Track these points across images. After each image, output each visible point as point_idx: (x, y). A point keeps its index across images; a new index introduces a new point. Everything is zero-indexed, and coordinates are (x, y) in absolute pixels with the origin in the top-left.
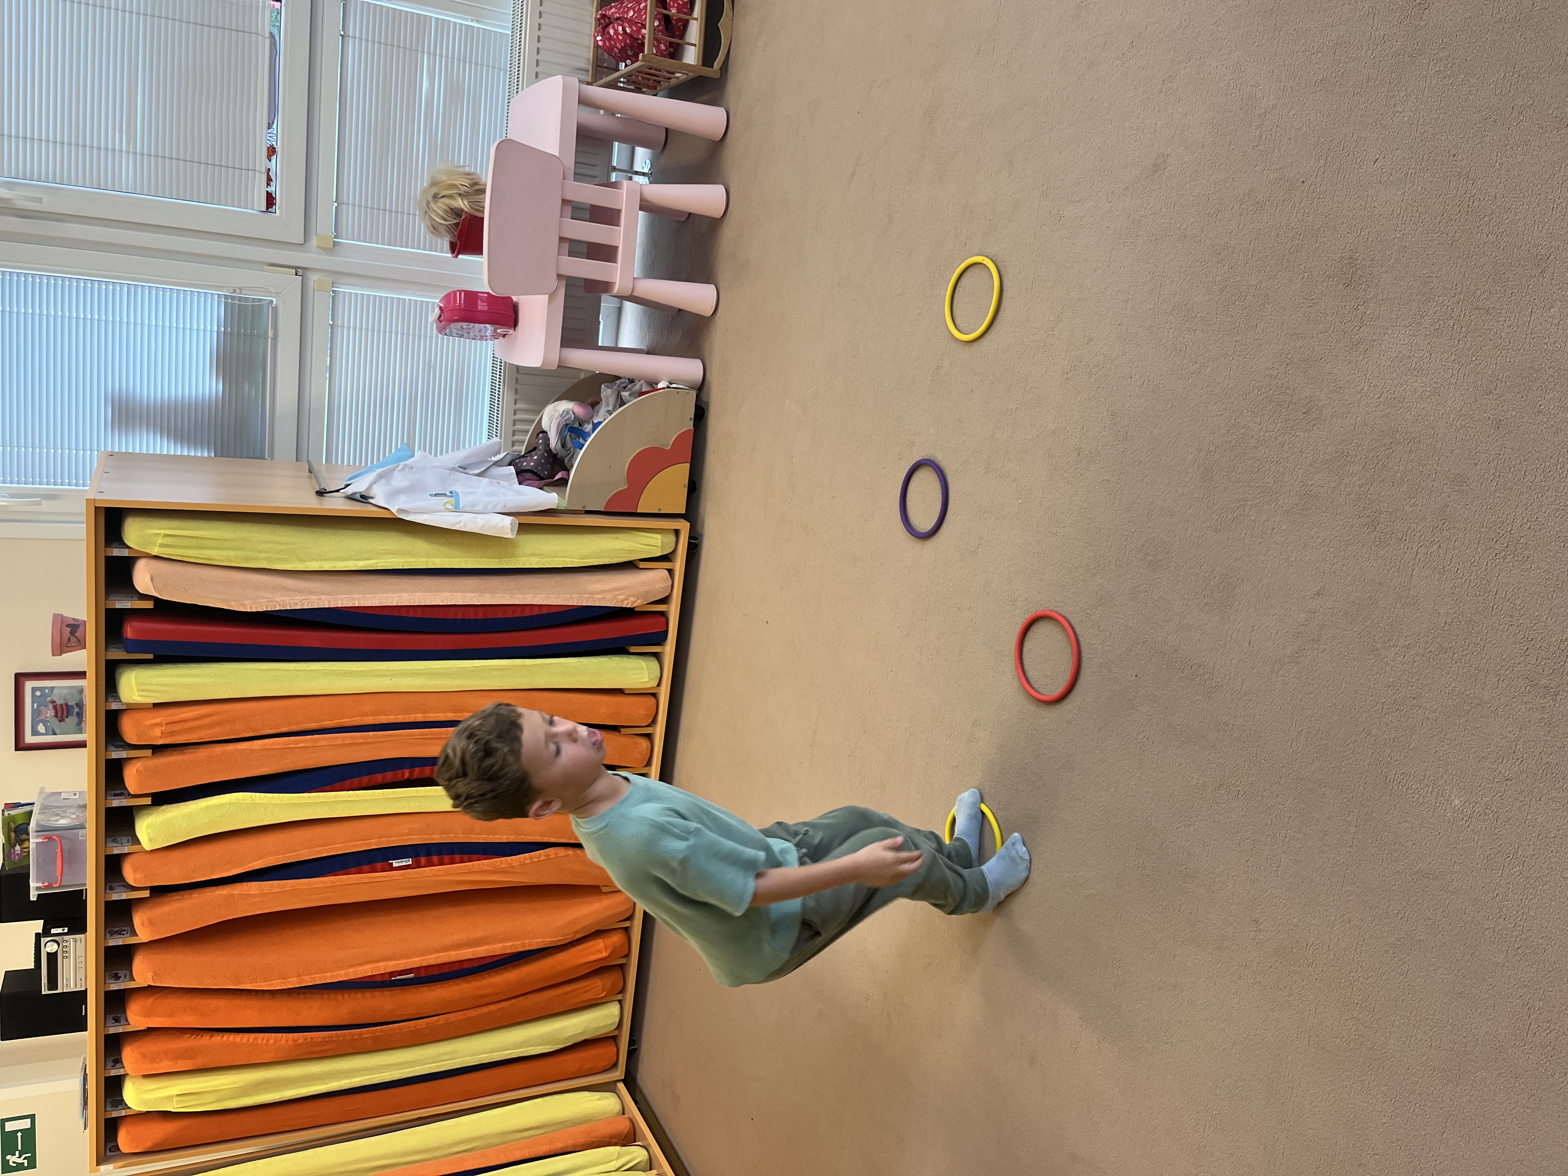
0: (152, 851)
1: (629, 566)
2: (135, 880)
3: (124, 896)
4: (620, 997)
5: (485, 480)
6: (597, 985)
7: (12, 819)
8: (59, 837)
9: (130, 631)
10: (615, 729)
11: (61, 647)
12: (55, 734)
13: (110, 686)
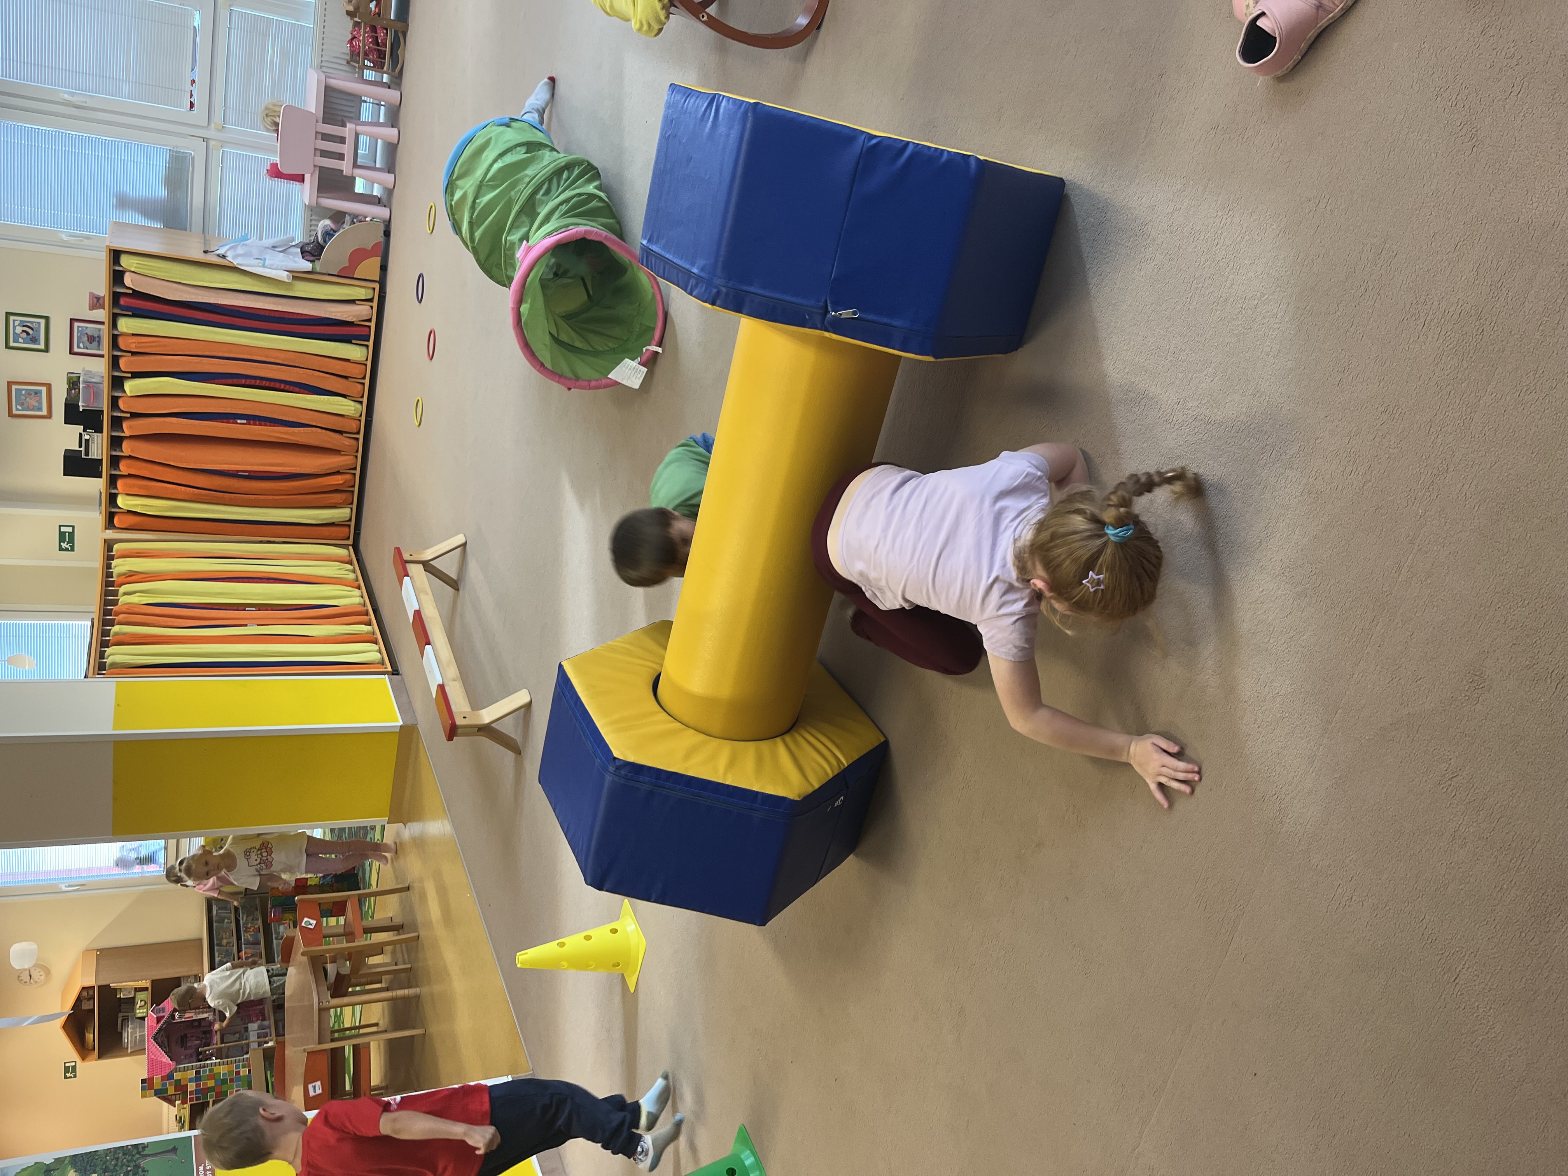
0: (131, 396)
1: (352, 302)
2: (124, 407)
3: (119, 414)
4: (351, 506)
5: (282, 254)
6: (338, 498)
7: (71, 378)
8: (93, 386)
9: (123, 301)
10: (346, 377)
11: (93, 307)
12: (87, 349)
13: (114, 325)
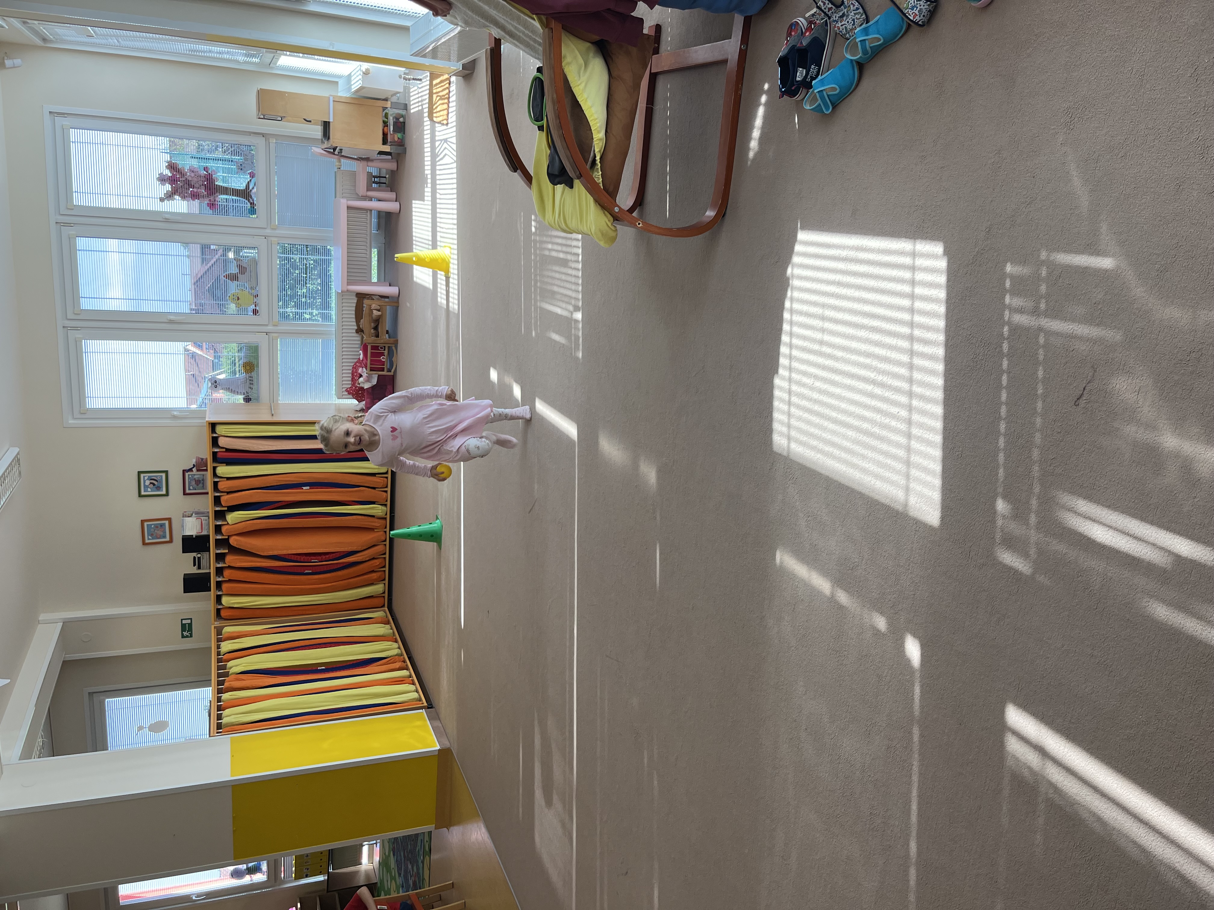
0: (231, 524)
2: (224, 532)
3: (221, 538)
4: (384, 582)
6: (374, 577)
9: (219, 455)
10: (374, 488)
12: (195, 490)
13: (214, 474)
